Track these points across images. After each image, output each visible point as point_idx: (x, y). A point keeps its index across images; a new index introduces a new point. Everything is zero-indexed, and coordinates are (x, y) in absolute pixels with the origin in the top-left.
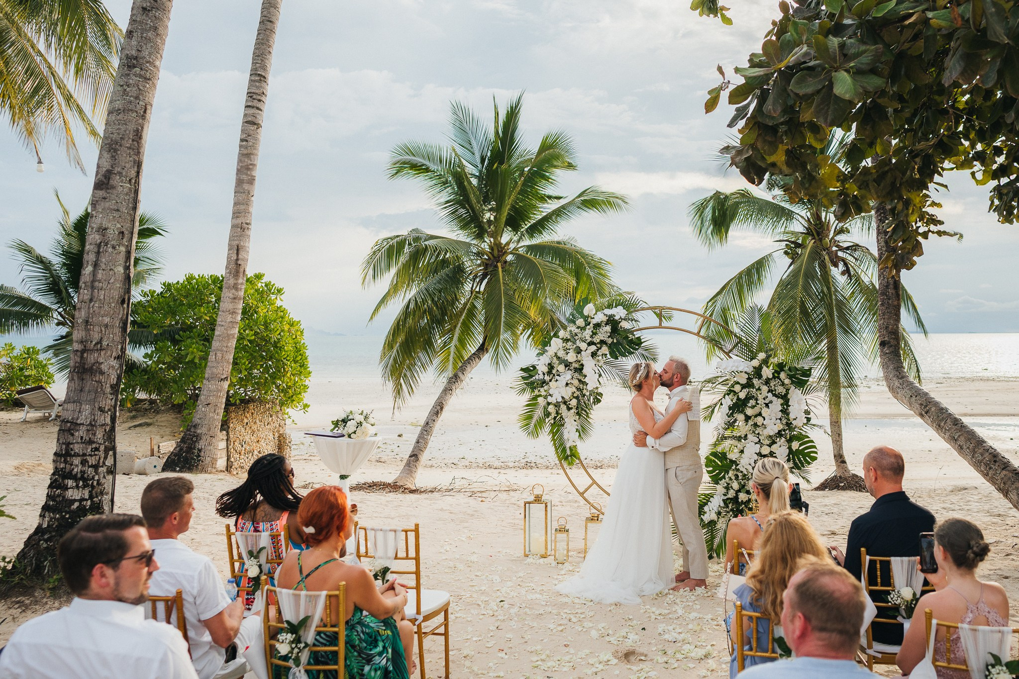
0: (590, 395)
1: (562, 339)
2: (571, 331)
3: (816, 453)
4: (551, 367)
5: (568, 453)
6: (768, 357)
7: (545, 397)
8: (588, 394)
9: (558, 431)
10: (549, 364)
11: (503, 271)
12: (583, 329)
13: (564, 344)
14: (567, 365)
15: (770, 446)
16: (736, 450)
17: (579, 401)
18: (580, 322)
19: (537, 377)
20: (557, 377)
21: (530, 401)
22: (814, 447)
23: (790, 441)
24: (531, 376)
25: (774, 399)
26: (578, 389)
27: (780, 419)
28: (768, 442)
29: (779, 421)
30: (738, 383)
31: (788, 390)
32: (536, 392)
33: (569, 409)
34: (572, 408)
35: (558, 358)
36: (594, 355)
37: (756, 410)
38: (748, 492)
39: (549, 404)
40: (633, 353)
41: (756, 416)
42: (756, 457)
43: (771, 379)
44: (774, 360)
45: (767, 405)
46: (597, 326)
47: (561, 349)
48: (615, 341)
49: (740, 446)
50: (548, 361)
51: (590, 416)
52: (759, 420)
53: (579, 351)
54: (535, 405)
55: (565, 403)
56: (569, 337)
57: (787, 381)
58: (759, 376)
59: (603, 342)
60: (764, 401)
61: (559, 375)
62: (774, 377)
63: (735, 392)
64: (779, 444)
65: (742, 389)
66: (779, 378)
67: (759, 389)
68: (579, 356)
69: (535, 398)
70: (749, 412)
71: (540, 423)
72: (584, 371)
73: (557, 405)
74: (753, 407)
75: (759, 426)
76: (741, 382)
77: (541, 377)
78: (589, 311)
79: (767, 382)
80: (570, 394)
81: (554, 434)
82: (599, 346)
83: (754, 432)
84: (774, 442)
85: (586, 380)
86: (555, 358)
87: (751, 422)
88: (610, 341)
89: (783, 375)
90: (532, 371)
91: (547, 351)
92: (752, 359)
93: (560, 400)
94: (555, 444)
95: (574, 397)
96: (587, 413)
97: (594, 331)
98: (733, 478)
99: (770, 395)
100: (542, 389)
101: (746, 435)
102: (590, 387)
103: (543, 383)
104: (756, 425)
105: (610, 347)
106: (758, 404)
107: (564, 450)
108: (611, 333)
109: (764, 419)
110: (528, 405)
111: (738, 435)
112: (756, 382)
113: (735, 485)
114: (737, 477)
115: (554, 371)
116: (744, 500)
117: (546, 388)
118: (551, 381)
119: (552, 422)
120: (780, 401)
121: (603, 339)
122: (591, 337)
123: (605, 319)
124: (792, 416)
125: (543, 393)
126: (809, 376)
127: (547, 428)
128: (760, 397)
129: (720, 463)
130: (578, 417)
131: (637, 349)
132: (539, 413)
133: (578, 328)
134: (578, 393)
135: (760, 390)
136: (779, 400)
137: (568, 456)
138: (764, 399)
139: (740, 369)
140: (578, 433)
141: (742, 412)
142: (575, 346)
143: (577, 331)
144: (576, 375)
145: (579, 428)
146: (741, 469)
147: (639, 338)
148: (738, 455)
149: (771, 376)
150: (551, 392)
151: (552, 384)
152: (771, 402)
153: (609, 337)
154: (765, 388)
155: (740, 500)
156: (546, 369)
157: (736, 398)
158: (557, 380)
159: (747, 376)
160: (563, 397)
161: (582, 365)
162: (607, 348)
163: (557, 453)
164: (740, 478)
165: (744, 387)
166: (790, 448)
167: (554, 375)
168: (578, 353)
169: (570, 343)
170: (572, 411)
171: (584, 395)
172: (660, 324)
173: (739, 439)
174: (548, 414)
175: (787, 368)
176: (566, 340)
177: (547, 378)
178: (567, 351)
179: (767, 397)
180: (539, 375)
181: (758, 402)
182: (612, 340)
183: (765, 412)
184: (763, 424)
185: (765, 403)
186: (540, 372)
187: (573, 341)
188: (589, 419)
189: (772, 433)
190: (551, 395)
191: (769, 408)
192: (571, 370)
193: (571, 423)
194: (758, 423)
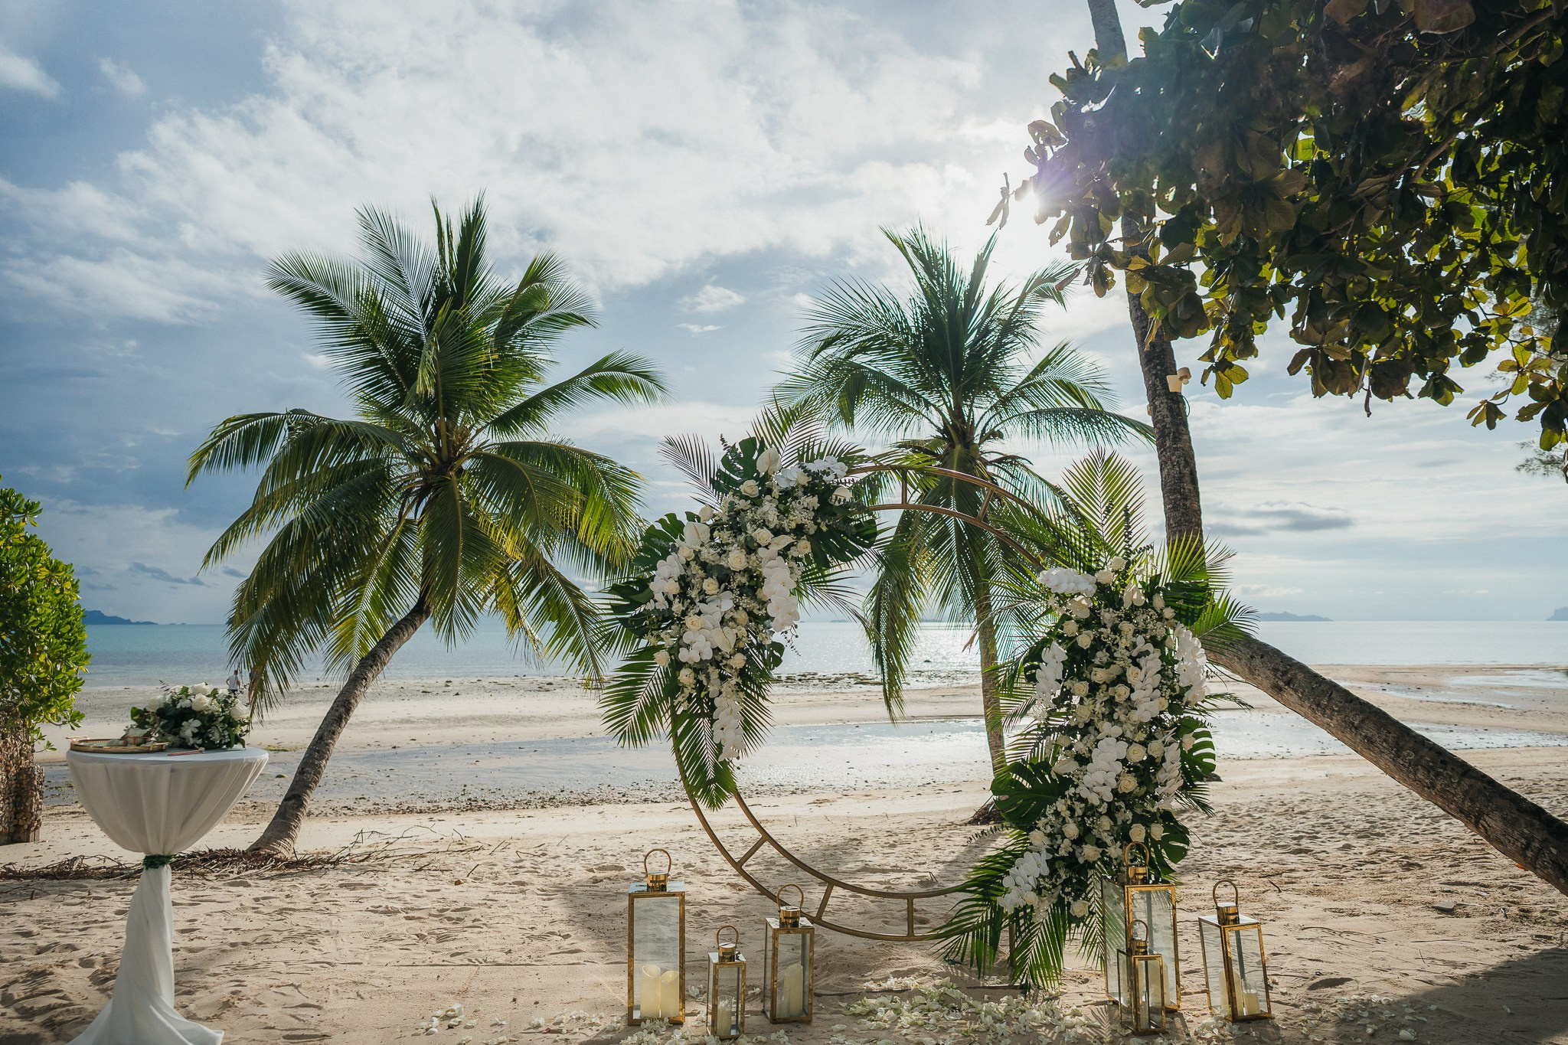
1: (709, 524)
2: (732, 504)
3: (1212, 756)
4: (684, 582)
5: (711, 775)
7: (674, 651)
10: (680, 578)
12: (756, 502)
13: (715, 534)
14: (725, 578)
15: (1144, 744)
18: (750, 487)
19: (650, 606)
20: (702, 606)
21: (630, 658)
22: (1210, 745)
23: (1178, 733)
24: (634, 605)
25: (1150, 647)
27: (1160, 688)
28: (1141, 737)
29: (1157, 692)
30: (1071, 617)
31: (1167, 631)
33: (723, 678)
34: (731, 676)
35: (704, 566)
36: (784, 553)
37: (1115, 670)
38: (1100, 843)
39: (680, 666)
40: (861, 553)
41: (1114, 683)
42: (1119, 768)
43: (1139, 608)
45: (1135, 662)
46: (787, 494)
48: (824, 528)
50: (678, 571)
52: (1121, 691)
53: (750, 548)
54: (643, 668)
55: (715, 663)
56: (725, 520)
57: (1167, 612)
58: (1115, 603)
59: (799, 531)
60: (1128, 654)
61: (703, 601)
62: (1144, 605)
63: (1066, 636)
64: (1163, 739)
65: (1082, 628)
66: (1152, 606)
67: (1116, 630)
68: (753, 557)
69: (649, 652)
70: (1100, 675)
71: (651, 710)
72: (765, 592)
73: (699, 668)
74: (1107, 665)
75: (1117, 704)
76: (1077, 616)
77: (662, 605)
78: (769, 463)
79: (1131, 615)
80: (730, 641)
82: (793, 536)
83: (1107, 716)
84: (1151, 738)
85: (771, 610)
86: (693, 564)
87: (1101, 696)
88: (813, 528)
89: (1159, 601)
90: (638, 593)
91: (676, 549)
93: (707, 655)
94: (679, 759)
95: (740, 649)
96: (759, 688)
97: (782, 507)
98: (1066, 814)
99: (1140, 639)
100: (663, 634)
101: (1091, 723)
103: (666, 619)
104: (1111, 702)
105: (817, 538)
106: (1115, 658)
107: (701, 771)
108: (815, 512)
109: (1132, 689)
110: (626, 669)
111: (1072, 724)
112: (1108, 616)
113: (1072, 830)
114: (1071, 809)
115: (693, 594)
116: (1091, 859)
117: (674, 629)
118: (684, 613)
120: (1158, 653)
121: (801, 522)
122: (777, 517)
123: (805, 480)
124: (1182, 682)
125: (668, 642)
127: (665, 725)
128: (1121, 643)
129: (1028, 786)
130: (742, 695)
131: (868, 546)
132: (652, 685)
133: (746, 498)
134: (745, 640)
135: (1119, 629)
136: (1156, 650)
137: (708, 785)
138: (1128, 648)
139: (1077, 588)
141: (1082, 676)
142: (743, 535)
143: (742, 504)
144: (745, 602)
146: (1085, 794)
147: (872, 522)
149: (1141, 602)
150: (686, 639)
151: (690, 620)
152: (1143, 654)
153: (813, 520)
154: (1127, 627)
155: (1081, 860)
156: (673, 588)
157: (1069, 648)
158: (700, 613)
159: (1087, 604)
160: (714, 651)
161: (760, 578)
162: (808, 544)
163: (684, 778)
164: (1079, 812)
165: (1084, 625)
166: (1181, 747)
167: (694, 601)
168: (751, 553)
169: (727, 532)
170: (732, 681)
171: (759, 646)
172: (905, 499)
174: (673, 691)
176: (720, 525)
177: (677, 607)
178: (722, 549)
179: (1134, 645)
180: (655, 601)
181: (1115, 655)
182: (816, 527)
183: (1133, 674)
184: (1129, 698)
185: (1130, 657)
186: (659, 596)
187: (737, 529)
188: (760, 700)
189: (1147, 718)
190: (688, 646)
191: (1141, 669)
192: (731, 590)
193: (728, 710)
194: (1117, 699)
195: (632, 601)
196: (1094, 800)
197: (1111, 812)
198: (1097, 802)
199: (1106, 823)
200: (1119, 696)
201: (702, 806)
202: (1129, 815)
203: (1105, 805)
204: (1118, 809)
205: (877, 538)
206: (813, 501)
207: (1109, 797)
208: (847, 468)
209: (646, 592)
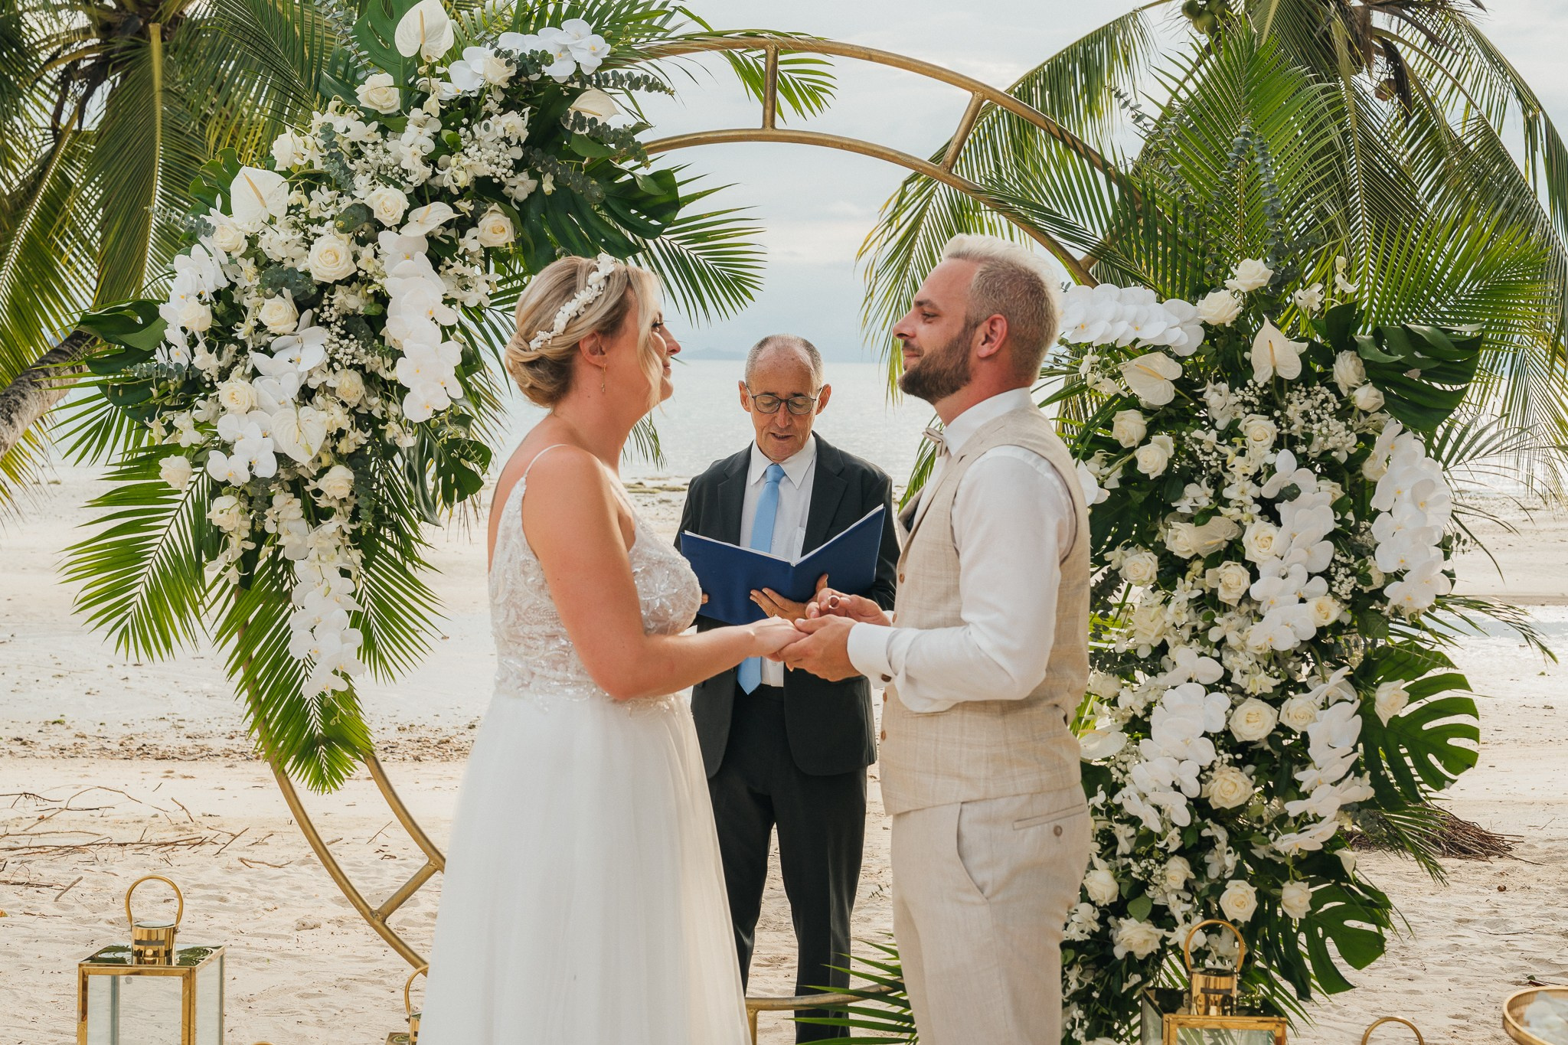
0: (424, 451)
1: (286, 174)
2: (328, 130)
3: (1472, 733)
4: (227, 304)
5: (316, 724)
6: (1284, 280)
7: (197, 457)
8: (408, 441)
9: (265, 620)
10: (218, 294)
11: (166, 51)
12: (389, 125)
13: (296, 197)
14: (308, 299)
15: (1275, 700)
16: (1105, 720)
17: (363, 480)
18: (380, 93)
19: (160, 358)
20: (257, 359)
21: (122, 475)
22: (1466, 706)
23: (1363, 679)
25: (1306, 479)
26: (363, 420)
27: (1327, 575)
28: (1266, 683)
29: (1320, 583)
30: (1131, 403)
31: (1367, 440)
32: (156, 431)
33: (316, 515)
34: (327, 514)
35: (263, 264)
36: (439, 251)
37: (1218, 532)
38: (1161, 917)
39: (217, 488)
41: (1214, 560)
42: (1207, 752)
43: (1291, 385)
44: (1309, 297)
45: (1269, 510)
46: (462, 110)
47: (282, 220)
48: (548, 187)
49: (1131, 700)
50: (215, 280)
51: (420, 551)
52: (1230, 579)
53: (365, 230)
55: (297, 486)
56: (318, 166)
57: (1367, 397)
58: (1237, 372)
59: (486, 190)
60: (1254, 491)
61: (268, 351)
62: (1307, 378)
63: (1114, 448)
64: (1319, 690)
65: (1152, 429)
66: (1327, 379)
67: (1231, 433)
68: (367, 252)
69: (147, 462)
70: (1182, 539)
72: (393, 330)
73: (255, 496)
74: (1200, 517)
75: (1225, 608)
76: (1144, 400)
77: (180, 355)
78: (425, 35)
79: (1272, 400)
80: (317, 440)
81: (249, 635)
82: (465, 206)
83: (1197, 634)
84: (1289, 686)
85: (401, 373)
86: (248, 266)
87: (1185, 591)
88: (521, 186)
89: (1346, 368)
90: (135, 328)
91: (209, 230)
92: (1197, 292)
93: (267, 468)
94: (250, 681)
95: (340, 459)
96: (406, 539)
97: (446, 134)
99: (1285, 460)
100: (182, 420)
101: (1162, 649)
102: (417, 407)
103: (194, 387)
104: (1208, 603)
105: (521, 214)
106: (1226, 502)
107: (296, 711)
108: (527, 145)
109: (1255, 576)
110: (110, 499)
111: (1123, 647)
112: (1218, 398)
115: (243, 331)
116: (1141, 953)
117: (203, 409)
118: (224, 374)
119: (234, 576)
120: (1331, 491)
121: (485, 170)
122: (430, 160)
123: (500, 74)
124: (1382, 563)
125: (188, 436)
126: (1464, 374)
127: (213, 612)
128: (1240, 467)
130: (357, 555)
131: (656, 232)
133: (369, 116)
134: (357, 438)
135: (1240, 434)
136: (1327, 485)
137: (313, 743)
138: (1256, 479)
139: (1150, 334)
140: (357, 636)
141: (1146, 539)
142: (346, 202)
143: (361, 133)
145: (369, 608)
146: (1133, 807)
147: (664, 179)
148: (1117, 742)
149: (1292, 370)
150: (225, 429)
151: (233, 391)
152: (1290, 493)
153: (518, 166)
154: (1260, 430)
155: (1119, 953)
156: (200, 319)
157: (1115, 474)
158: (255, 373)
159: (1176, 371)
160: (282, 458)
161: (382, 299)
162: (505, 222)
163: (262, 722)
164: (1124, 847)
165: (1158, 420)
166: (1366, 711)
167: (242, 350)
168: (362, 242)
169: (323, 195)
170: (330, 526)
171: (389, 450)
172: (769, 120)
173: (1123, 665)
174: (211, 540)
175: (1363, 335)
176: (309, 180)
177: (206, 362)
178: (306, 228)
179: (1272, 470)
180: (169, 346)
181: (1227, 493)
182: (532, 184)
183: (1260, 540)
184: (1246, 596)
185: (1260, 500)
186: (173, 334)
187: (341, 185)
188: (409, 566)
189: (1286, 643)
190: (226, 448)
191: (1279, 524)
192: (327, 324)
193: (323, 587)
194: (1223, 596)
195: (128, 347)
196: (1152, 822)
197: (1195, 849)
198: (1157, 828)
199: (1178, 871)
200: (1227, 588)
201: (301, 784)
202: (1231, 861)
203: (1175, 832)
204: (1211, 842)
205: (681, 214)
206: (516, 124)
207: (1183, 818)
208: (606, 49)
209: (155, 325)
